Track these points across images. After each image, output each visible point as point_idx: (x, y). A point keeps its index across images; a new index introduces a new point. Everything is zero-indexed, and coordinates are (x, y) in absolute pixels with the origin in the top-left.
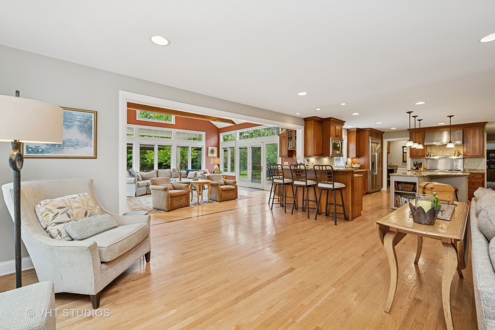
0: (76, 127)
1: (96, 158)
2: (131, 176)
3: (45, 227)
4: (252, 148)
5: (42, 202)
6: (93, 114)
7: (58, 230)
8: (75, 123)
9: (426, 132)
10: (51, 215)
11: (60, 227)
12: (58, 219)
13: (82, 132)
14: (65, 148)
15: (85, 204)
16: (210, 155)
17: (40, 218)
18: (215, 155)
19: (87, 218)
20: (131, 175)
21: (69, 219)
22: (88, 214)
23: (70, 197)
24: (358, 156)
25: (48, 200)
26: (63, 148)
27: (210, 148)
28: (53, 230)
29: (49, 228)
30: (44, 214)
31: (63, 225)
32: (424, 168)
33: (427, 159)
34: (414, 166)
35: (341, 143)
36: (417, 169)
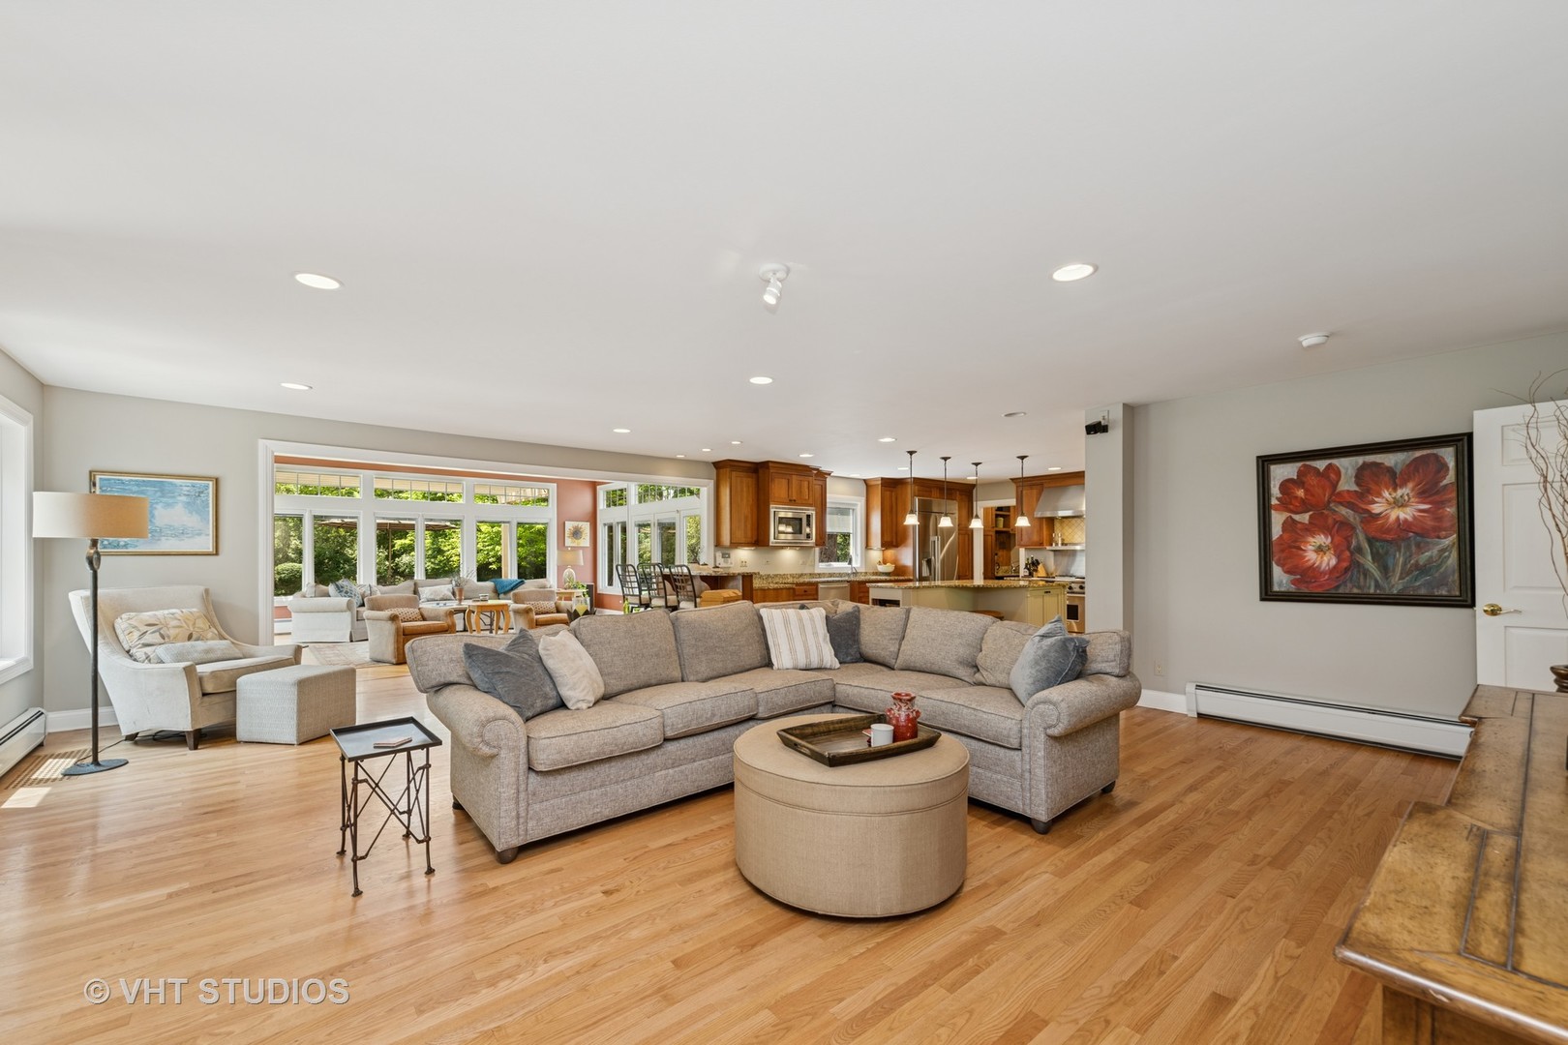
0: (180, 505)
1: (217, 554)
2: (343, 594)
3: (127, 649)
4: (659, 524)
5: (124, 616)
6: (211, 483)
7: (146, 653)
8: (179, 498)
9: (1045, 485)
10: (136, 634)
11: (148, 650)
12: (148, 639)
13: (191, 513)
14: (163, 538)
15: (190, 624)
16: (569, 542)
17: (121, 637)
18: (585, 541)
19: (191, 643)
20: (341, 592)
21: (162, 641)
22: (194, 636)
23: (166, 612)
24: (887, 544)
25: (133, 614)
26: (159, 540)
27: (569, 525)
28: (139, 653)
29: (132, 651)
30: (126, 632)
31: (153, 648)
32: (1047, 574)
33: (1054, 551)
34: (1026, 567)
35: (808, 516)
36: (1031, 575)
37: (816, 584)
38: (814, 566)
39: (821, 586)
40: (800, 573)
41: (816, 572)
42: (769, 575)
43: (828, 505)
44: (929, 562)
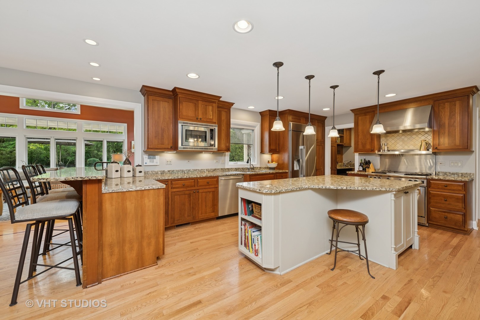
24: (273, 151)
32: (375, 170)
33: (381, 155)
34: (360, 165)
35: (212, 131)
36: (364, 170)
37: (217, 177)
38: (224, 163)
39: (220, 178)
40: (214, 168)
41: (226, 167)
42: (189, 170)
43: (232, 126)
44: (298, 161)
